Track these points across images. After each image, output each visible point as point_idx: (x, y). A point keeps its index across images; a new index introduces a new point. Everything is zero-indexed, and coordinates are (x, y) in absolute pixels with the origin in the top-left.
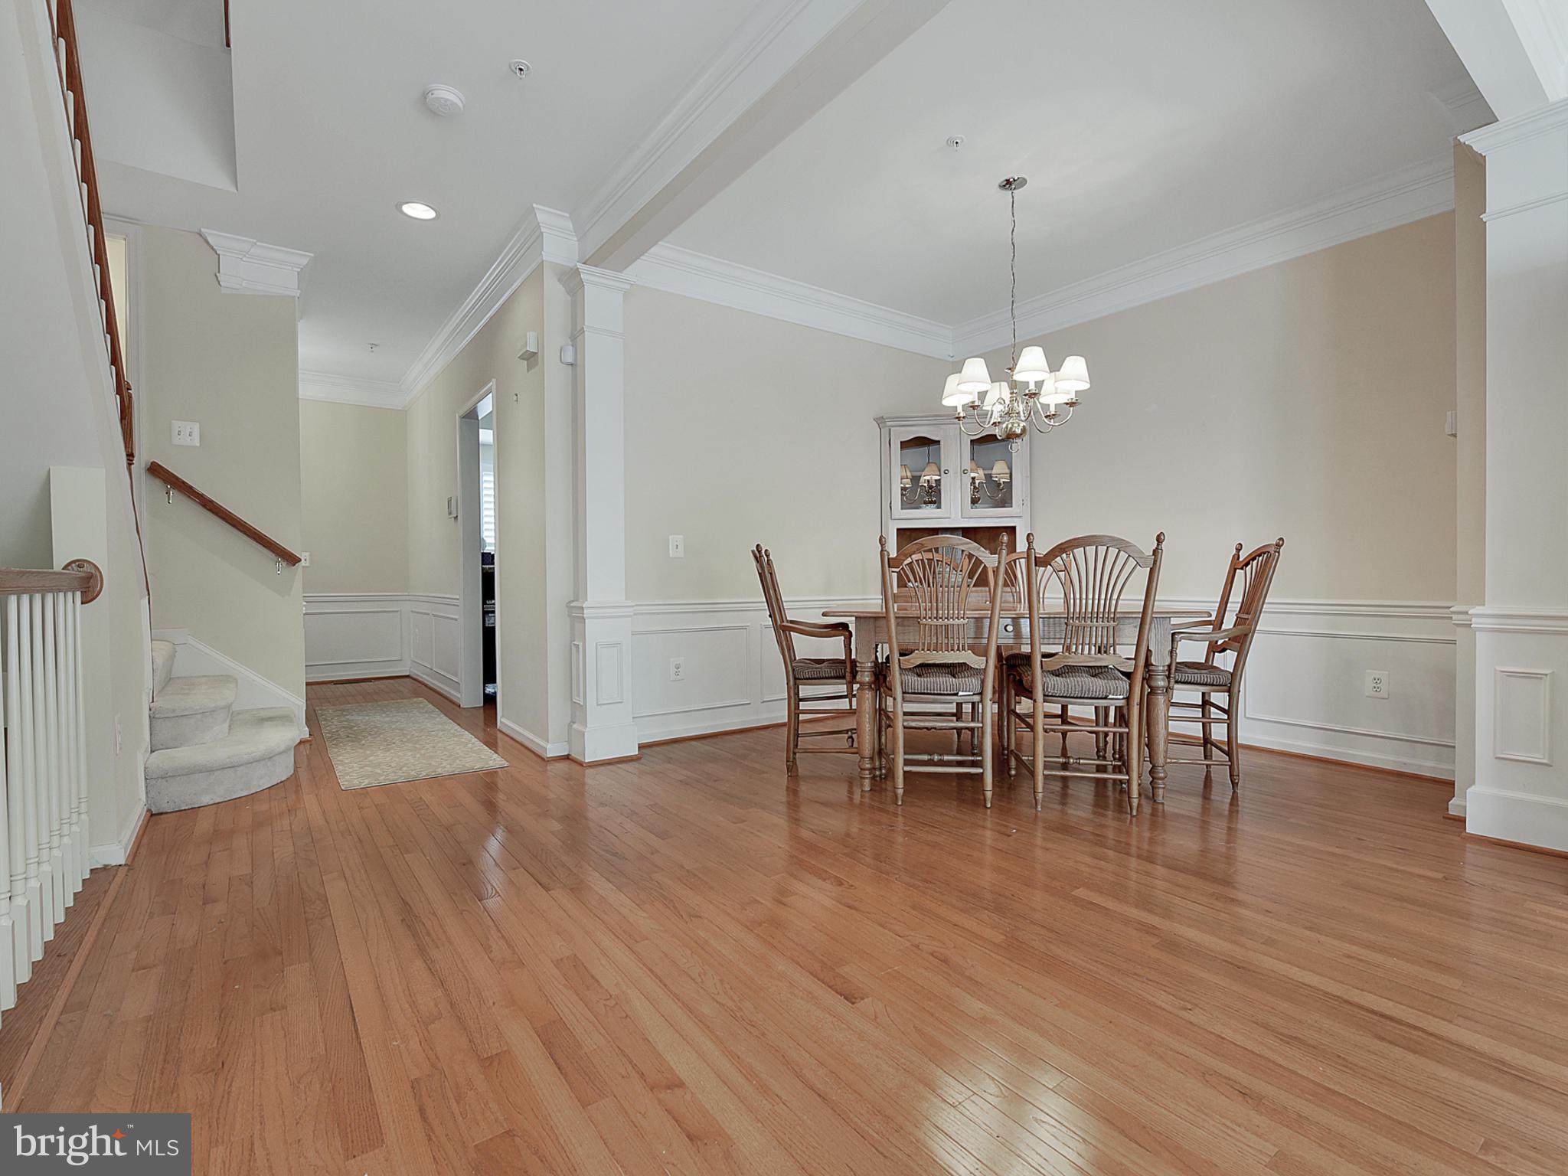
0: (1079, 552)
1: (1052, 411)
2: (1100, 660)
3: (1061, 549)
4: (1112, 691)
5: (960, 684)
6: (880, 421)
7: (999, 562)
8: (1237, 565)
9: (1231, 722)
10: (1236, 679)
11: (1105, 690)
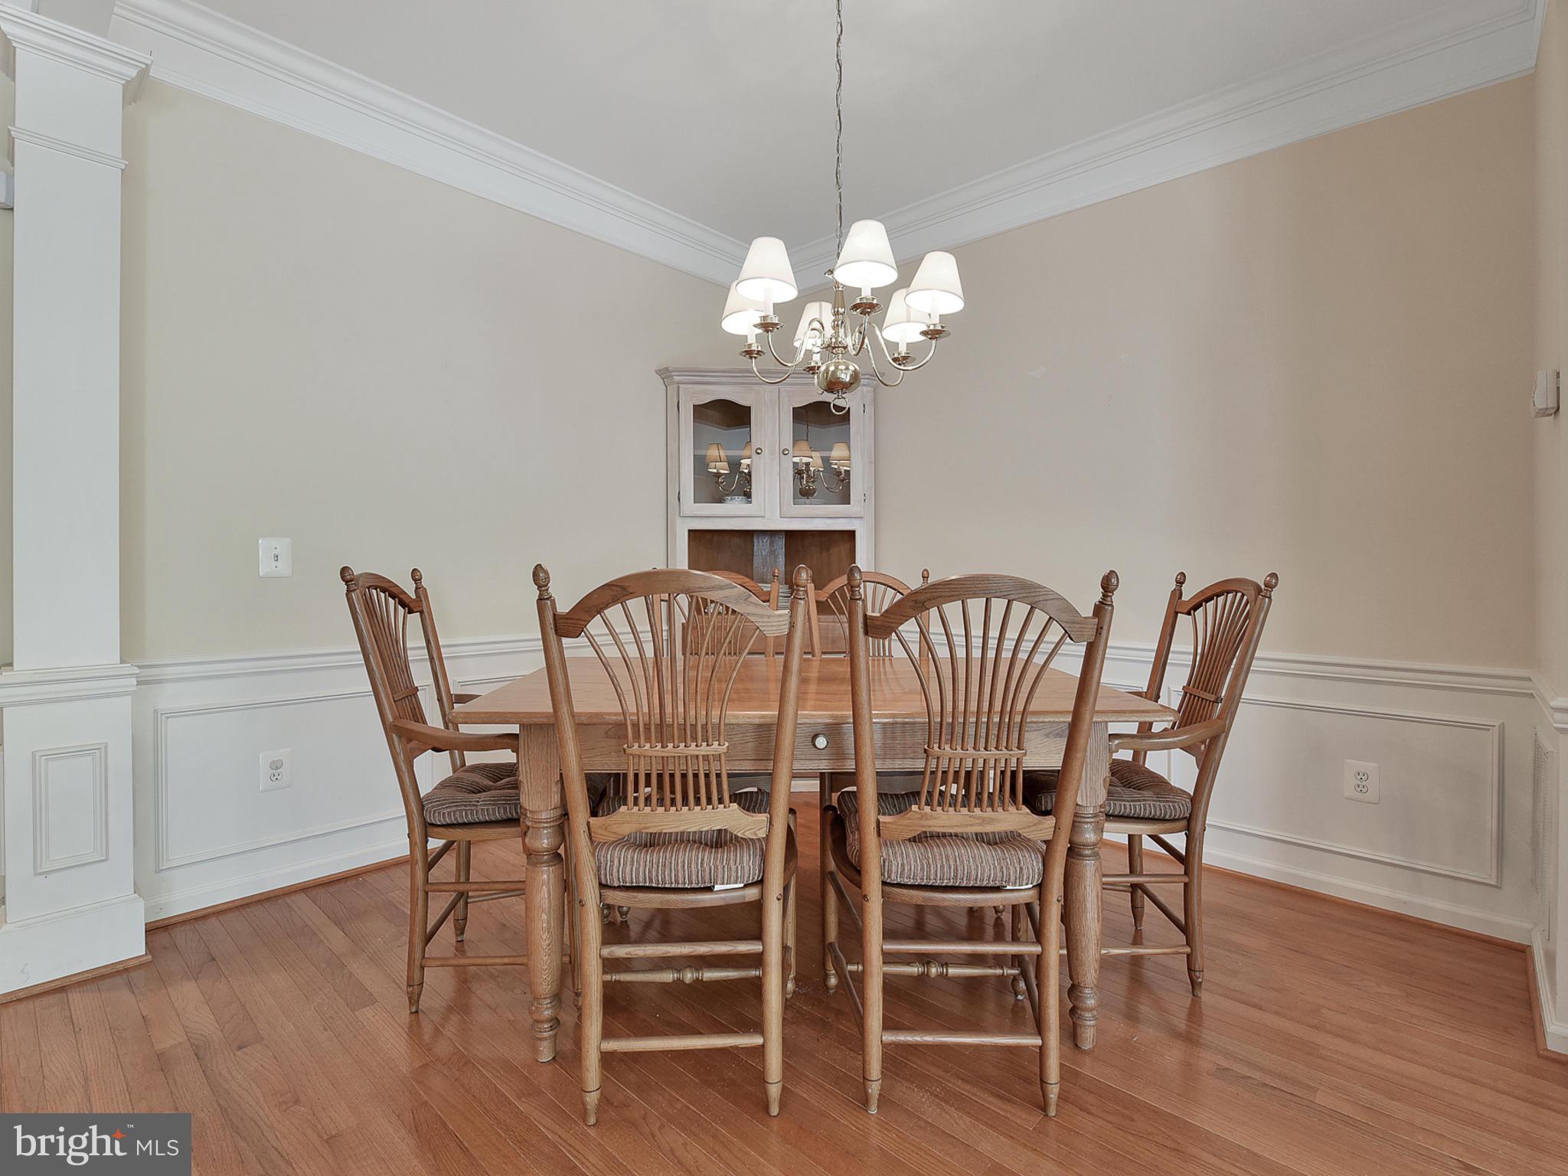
0: (953, 610)
1: (903, 350)
2: (991, 821)
3: (916, 602)
4: (1012, 878)
5: (716, 867)
6: (665, 374)
7: (792, 626)
8: (1177, 607)
9: (1191, 880)
10: (1199, 808)
11: (999, 874)
